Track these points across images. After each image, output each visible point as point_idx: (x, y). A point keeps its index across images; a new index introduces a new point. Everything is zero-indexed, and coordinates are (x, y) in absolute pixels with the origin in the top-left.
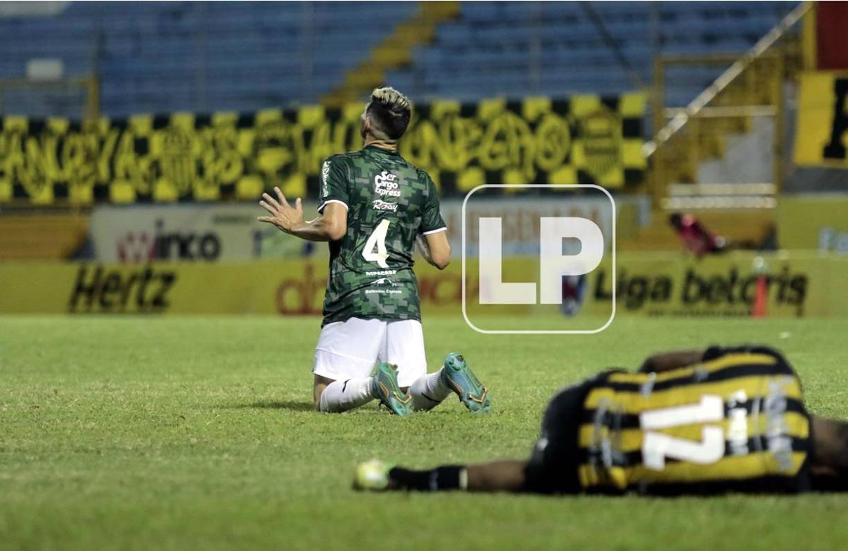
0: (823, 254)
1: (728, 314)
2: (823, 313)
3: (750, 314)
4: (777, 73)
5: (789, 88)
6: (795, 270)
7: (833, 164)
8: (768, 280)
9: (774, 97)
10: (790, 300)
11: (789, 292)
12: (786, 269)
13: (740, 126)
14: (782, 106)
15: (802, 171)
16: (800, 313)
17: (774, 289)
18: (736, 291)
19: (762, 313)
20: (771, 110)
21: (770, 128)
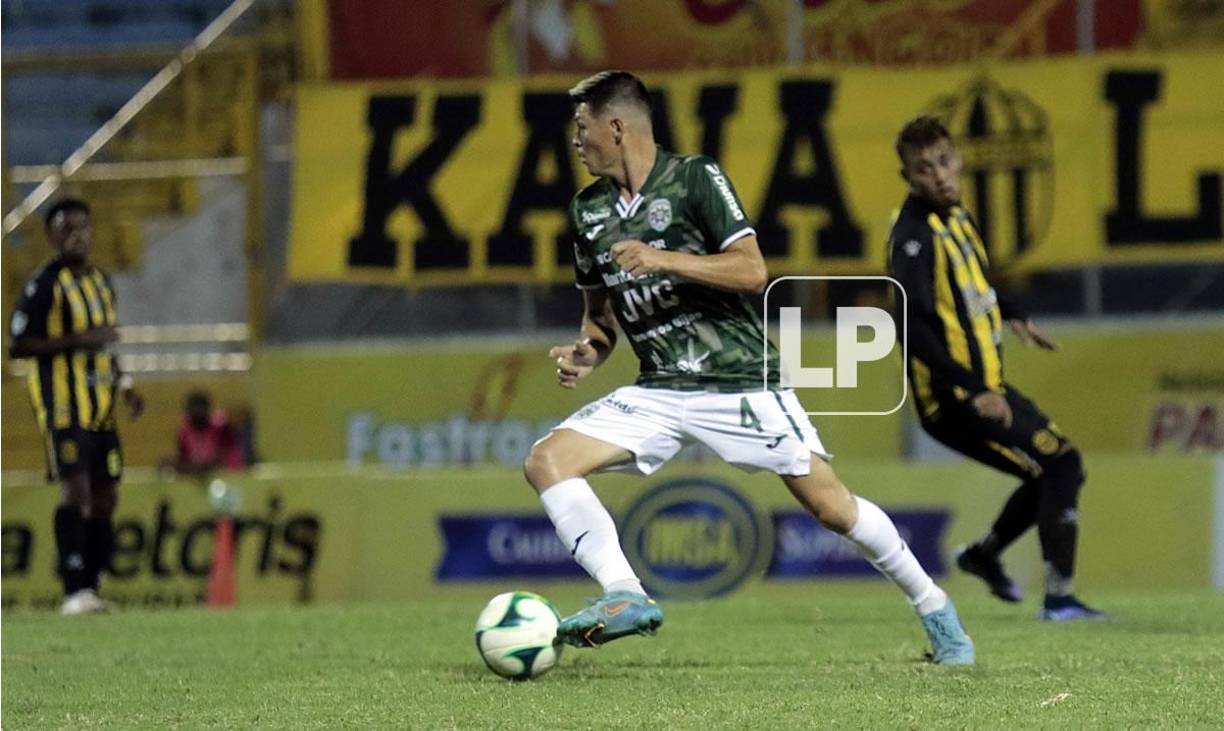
0: (354, 468)
1: (155, 601)
2: (354, 593)
3: (200, 599)
4: (248, 88)
5: (270, 118)
6: (294, 505)
7: (368, 276)
8: (238, 527)
9: (242, 140)
10: (284, 567)
11: (282, 551)
12: (275, 503)
13: (173, 201)
14: (258, 156)
15: (303, 293)
16: (305, 596)
17: (251, 543)
18: (171, 551)
19: (227, 597)
20: (237, 165)
21: (235, 202)
